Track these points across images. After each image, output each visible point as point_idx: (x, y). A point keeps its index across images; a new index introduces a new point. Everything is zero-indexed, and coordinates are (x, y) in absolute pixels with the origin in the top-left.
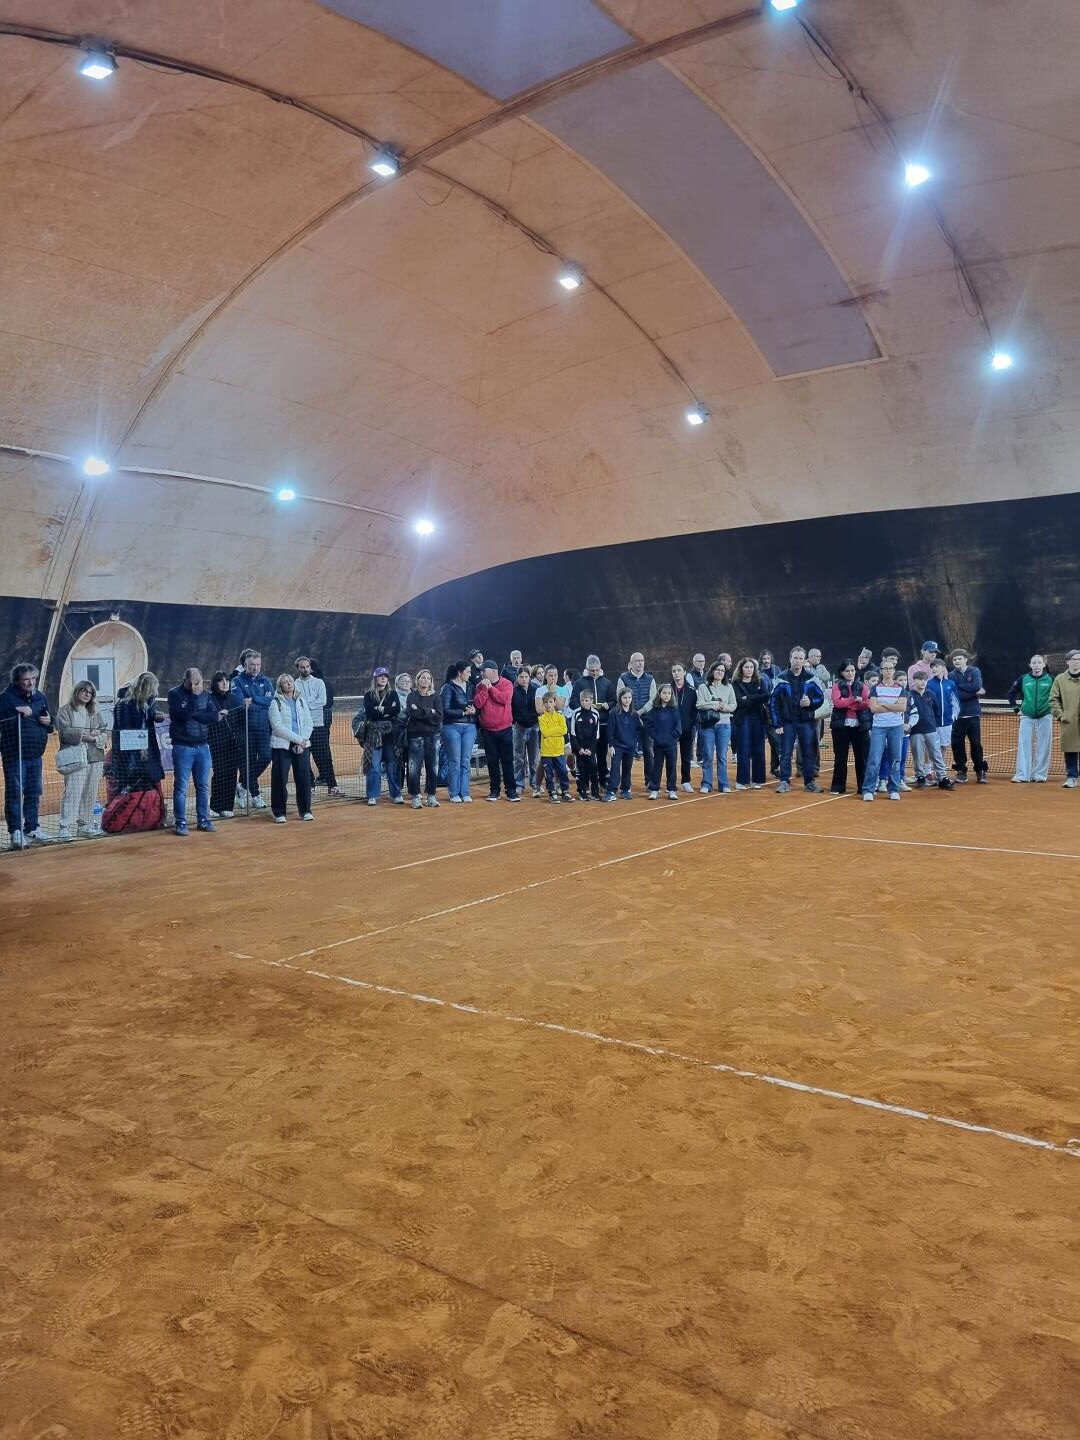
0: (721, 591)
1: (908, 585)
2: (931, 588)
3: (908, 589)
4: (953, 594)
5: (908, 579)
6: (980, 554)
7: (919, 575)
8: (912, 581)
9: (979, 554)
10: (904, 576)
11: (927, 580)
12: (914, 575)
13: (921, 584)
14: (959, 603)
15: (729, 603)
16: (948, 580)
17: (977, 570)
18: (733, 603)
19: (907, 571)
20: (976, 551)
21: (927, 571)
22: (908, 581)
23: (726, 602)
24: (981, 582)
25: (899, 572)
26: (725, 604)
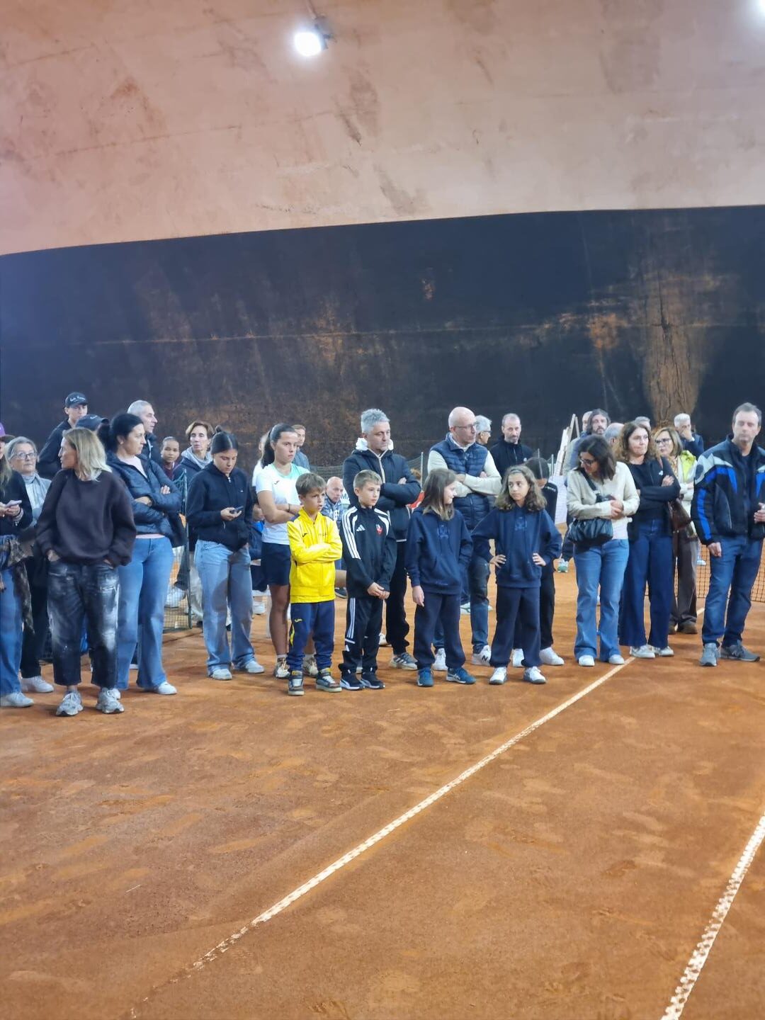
0: (322, 323)
1: (605, 324)
2: (638, 329)
3: (605, 330)
4: (668, 340)
5: (605, 314)
6: (712, 283)
7: (623, 310)
8: (612, 319)
9: (710, 282)
10: (600, 310)
11: (634, 318)
12: (614, 309)
13: (625, 324)
14: (677, 352)
15: (334, 343)
16: (663, 320)
17: (706, 306)
18: (340, 341)
19: (605, 303)
20: (707, 278)
21: (635, 304)
22: (605, 319)
23: (330, 340)
24: (709, 325)
25: (594, 304)
26: (328, 344)
